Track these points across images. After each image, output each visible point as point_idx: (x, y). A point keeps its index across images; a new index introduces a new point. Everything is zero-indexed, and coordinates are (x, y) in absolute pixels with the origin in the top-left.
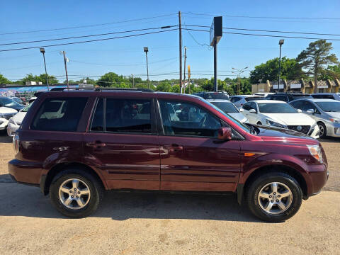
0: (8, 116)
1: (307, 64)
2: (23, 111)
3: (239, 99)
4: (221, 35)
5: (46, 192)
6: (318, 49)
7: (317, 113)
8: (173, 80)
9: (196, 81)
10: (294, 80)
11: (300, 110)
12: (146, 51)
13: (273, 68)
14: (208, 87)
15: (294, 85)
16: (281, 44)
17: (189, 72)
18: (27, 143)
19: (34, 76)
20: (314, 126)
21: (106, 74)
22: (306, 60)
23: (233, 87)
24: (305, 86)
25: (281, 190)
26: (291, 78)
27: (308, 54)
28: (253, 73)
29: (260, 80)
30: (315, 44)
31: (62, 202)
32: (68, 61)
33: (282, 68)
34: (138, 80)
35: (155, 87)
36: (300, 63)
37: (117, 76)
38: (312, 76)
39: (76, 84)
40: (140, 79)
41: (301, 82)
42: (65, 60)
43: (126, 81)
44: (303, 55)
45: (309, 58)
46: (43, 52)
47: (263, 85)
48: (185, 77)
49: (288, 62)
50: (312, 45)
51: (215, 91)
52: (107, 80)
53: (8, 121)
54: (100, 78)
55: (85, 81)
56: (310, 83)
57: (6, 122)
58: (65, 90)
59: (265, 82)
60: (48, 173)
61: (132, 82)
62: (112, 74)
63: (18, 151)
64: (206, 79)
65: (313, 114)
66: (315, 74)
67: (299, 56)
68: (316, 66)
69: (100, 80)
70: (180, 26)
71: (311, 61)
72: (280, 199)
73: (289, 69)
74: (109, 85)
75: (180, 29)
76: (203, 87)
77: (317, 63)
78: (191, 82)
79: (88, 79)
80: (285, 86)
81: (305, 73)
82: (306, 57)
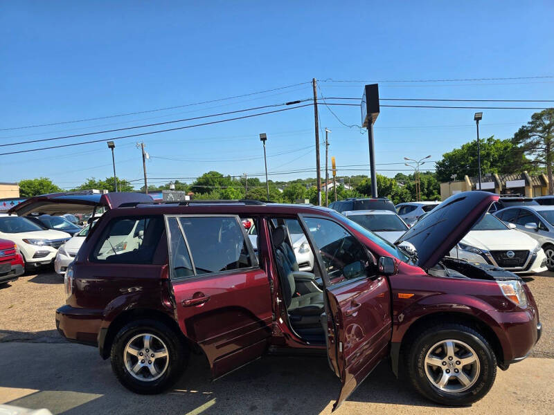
0: (57, 244)
1: (531, 147)
2: (78, 236)
3: (413, 208)
4: (378, 111)
5: (105, 354)
6: (547, 122)
7: (542, 228)
8: (310, 180)
9: (346, 181)
10: (511, 173)
11: (512, 225)
12: (264, 139)
13: (473, 155)
14: (367, 190)
15: (513, 183)
16: (478, 119)
17: (334, 166)
18: (83, 282)
19: (97, 181)
20: (536, 251)
21: (205, 175)
22: (528, 141)
23: (409, 188)
24: (532, 184)
25: (461, 352)
26: (506, 171)
27: (531, 131)
28: (440, 165)
29: (454, 176)
30: (542, 115)
31: (128, 369)
32: (147, 157)
33: (488, 155)
34: (254, 182)
35: (281, 191)
36: (519, 146)
37: (222, 176)
38: (542, 166)
39: (158, 191)
40: (257, 180)
41: (524, 177)
42: (144, 156)
43: (236, 184)
44: (522, 134)
45: (534, 138)
46: (112, 147)
47: (460, 184)
48: (327, 175)
49: (499, 145)
50: (537, 117)
51: (374, 197)
52: (207, 183)
53: (56, 251)
54: (195, 181)
55: (173, 187)
56: (541, 178)
57: (53, 252)
58: (138, 205)
59: (461, 179)
60: (110, 326)
61: (244, 184)
62: (214, 174)
63: (71, 294)
64: (363, 177)
65: (536, 230)
66: (548, 163)
67: (516, 135)
68: (547, 150)
69: (195, 184)
70: (315, 100)
71: (538, 143)
72: (460, 367)
73: (501, 157)
74: (209, 191)
75: (316, 104)
76: (357, 189)
77: (548, 145)
78: (338, 181)
79: (177, 183)
80: (497, 185)
81: (530, 162)
82: (530, 137)
